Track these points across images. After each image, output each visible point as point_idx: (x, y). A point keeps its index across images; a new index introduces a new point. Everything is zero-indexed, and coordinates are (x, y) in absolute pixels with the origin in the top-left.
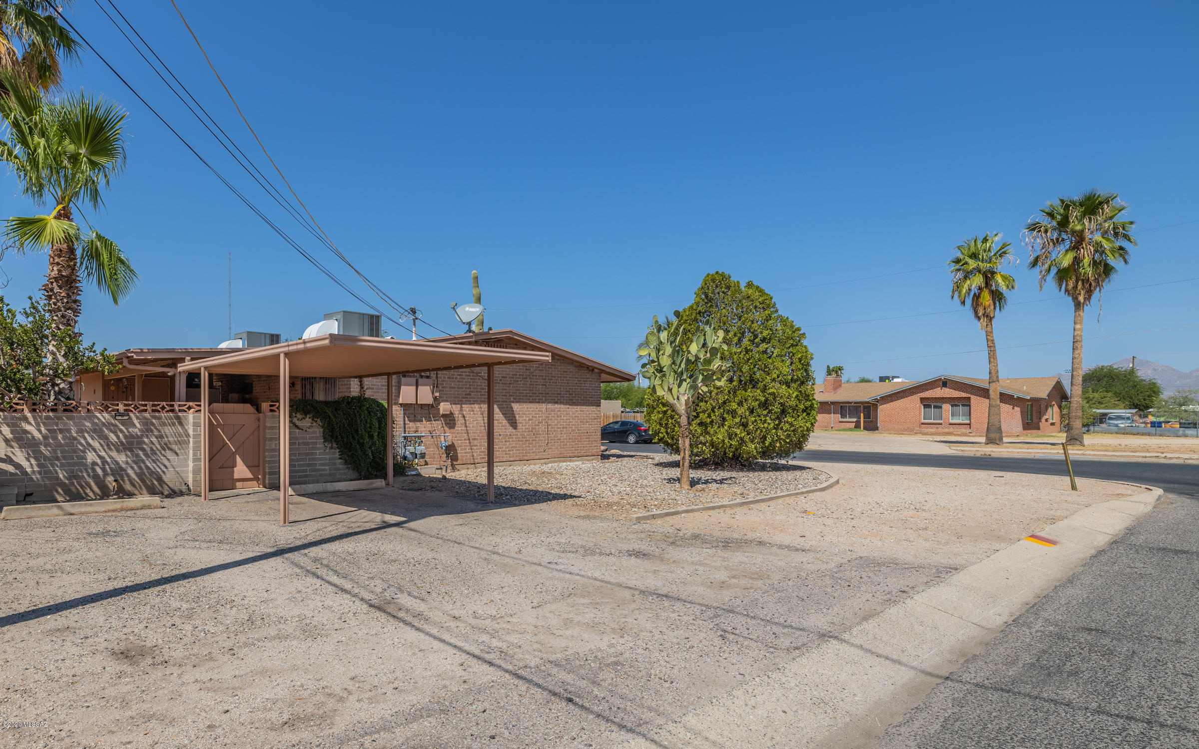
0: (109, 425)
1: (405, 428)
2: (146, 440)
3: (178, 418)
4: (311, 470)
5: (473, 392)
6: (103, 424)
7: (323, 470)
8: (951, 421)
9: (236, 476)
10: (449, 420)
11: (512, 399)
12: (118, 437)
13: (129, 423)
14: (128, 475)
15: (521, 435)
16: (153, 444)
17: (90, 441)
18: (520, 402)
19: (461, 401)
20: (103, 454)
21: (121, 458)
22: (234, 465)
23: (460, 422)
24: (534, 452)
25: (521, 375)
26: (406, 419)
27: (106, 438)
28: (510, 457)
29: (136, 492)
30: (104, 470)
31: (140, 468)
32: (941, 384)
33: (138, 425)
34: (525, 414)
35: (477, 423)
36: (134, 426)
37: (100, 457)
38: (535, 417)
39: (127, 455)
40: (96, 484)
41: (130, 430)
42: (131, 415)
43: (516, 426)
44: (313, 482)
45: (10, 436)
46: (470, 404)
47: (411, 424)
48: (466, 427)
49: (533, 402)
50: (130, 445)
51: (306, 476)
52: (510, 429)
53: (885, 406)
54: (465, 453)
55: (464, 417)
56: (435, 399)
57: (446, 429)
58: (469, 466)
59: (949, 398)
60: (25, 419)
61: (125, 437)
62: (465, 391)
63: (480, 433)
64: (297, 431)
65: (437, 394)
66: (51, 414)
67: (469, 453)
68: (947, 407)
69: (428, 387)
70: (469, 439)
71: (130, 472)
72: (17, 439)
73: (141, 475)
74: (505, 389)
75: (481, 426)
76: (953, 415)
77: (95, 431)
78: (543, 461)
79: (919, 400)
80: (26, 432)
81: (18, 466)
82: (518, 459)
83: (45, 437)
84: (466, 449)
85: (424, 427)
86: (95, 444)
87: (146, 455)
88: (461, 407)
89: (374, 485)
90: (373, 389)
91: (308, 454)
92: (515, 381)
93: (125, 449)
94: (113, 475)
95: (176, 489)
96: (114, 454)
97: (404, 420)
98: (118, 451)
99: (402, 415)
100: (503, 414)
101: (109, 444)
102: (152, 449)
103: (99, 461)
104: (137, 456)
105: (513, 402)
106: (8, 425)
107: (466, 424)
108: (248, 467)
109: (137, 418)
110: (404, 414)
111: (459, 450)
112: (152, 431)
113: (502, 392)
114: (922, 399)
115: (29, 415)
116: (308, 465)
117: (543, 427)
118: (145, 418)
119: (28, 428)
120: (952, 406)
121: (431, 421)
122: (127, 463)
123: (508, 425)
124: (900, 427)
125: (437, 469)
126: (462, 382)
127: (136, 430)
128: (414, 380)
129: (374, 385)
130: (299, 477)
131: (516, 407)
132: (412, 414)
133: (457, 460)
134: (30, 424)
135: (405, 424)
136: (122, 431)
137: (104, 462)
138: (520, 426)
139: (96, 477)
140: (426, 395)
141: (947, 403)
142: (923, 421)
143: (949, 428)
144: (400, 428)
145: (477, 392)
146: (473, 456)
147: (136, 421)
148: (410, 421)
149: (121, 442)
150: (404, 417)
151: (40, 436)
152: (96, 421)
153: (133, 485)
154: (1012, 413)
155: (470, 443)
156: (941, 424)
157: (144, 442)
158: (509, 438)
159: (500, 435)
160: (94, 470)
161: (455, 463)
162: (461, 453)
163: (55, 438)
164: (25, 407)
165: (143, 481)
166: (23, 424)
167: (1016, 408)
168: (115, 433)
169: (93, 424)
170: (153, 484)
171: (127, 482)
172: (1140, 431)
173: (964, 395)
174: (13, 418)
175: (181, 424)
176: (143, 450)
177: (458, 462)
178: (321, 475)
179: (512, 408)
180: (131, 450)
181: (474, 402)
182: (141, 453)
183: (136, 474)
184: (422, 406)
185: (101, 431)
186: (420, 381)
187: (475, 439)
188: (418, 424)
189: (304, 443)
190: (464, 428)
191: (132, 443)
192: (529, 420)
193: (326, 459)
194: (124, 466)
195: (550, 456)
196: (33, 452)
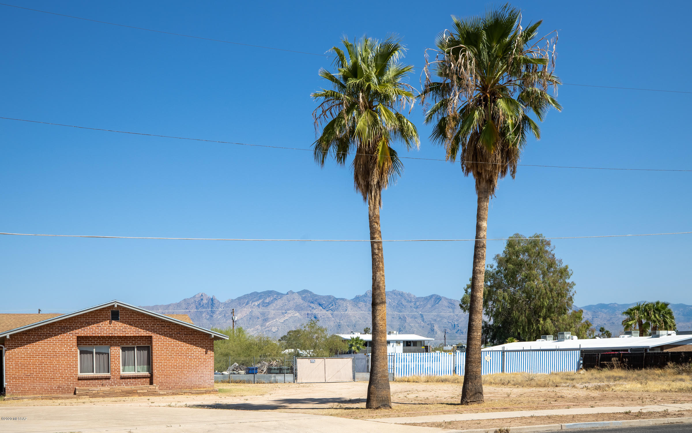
8: (122, 373)
32: (110, 314)
53: (16, 350)
59: (119, 337)
68: (116, 352)
76: (124, 365)
79: (75, 340)
114: (81, 340)
120: (124, 349)
124: (45, 386)
141: (116, 345)
142: (80, 375)
143: (120, 384)
154: (205, 359)
156: (108, 378)
167: (209, 352)
172: (241, 379)
173: (143, 333)
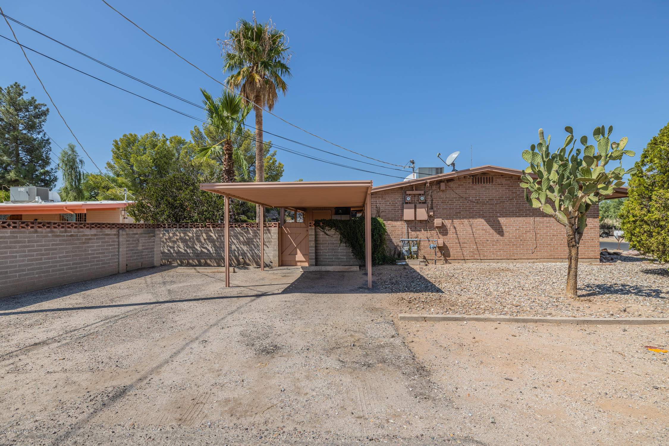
0: (240, 233)
1: (408, 235)
2: (255, 240)
3: (268, 230)
4: (335, 258)
5: (462, 211)
6: (238, 233)
7: (342, 259)
9: (297, 260)
10: (443, 230)
11: (498, 215)
12: (244, 239)
13: (247, 232)
14: (248, 256)
15: (508, 241)
16: (258, 242)
17: (233, 240)
18: (507, 217)
19: (452, 217)
20: (238, 246)
21: (245, 248)
22: (296, 254)
23: (451, 231)
24: (521, 254)
25: (508, 197)
26: (409, 230)
27: (239, 239)
28: (497, 256)
29: (251, 264)
30: (238, 253)
31: (252, 253)
33: (251, 233)
34: (511, 225)
35: (466, 232)
36: (250, 234)
37: (237, 248)
38: (522, 228)
39: (247, 247)
40: (235, 259)
41: (248, 235)
42: (249, 229)
43: (503, 234)
44: (337, 265)
45: (206, 238)
46: (460, 219)
47: (413, 233)
48: (457, 234)
49: (520, 217)
50: (248, 242)
51: (333, 261)
52: (497, 237)
54: (457, 252)
55: (455, 228)
56: (430, 216)
57: (440, 236)
58: (460, 261)
60: (211, 231)
61: (247, 239)
62: (455, 211)
63: (469, 239)
64: (327, 236)
65: (431, 214)
66: (219, 229)
67: (459, 252)
69: (424, 209)
70: (459, 243)
71: (249, 255)
72: (208, 239)
73: (252, 256)
74: (492, 208)
75: (470, 234)
77: (235, 236)
78: (532, 261)
80: (211, 236)
81: (208, 250)
82: (505, 258)
83: (217, 239)
84: (457, 250)
85: (422, 235)
86: (235, 241)
87: (255, 247)
88: (452, 221)
89: (352, 270)
90: (385, 212)
91: (333, 249)
92: (502, 202)
93: (246, 244)
94: (242, 256)
95: (267, 264)
96: (242, 246)
97: (408, 231)
98: (244, 245)
99: (406, 228)
100: (490, 226)
101: (240, 242)
102: (257, 245)
103: (236, 249)
104: (251, 247)
105: (500, 217)
106: (205, 233)
107: (456, 232)
108: (303, 255)
109: (251, 230)
110: (408, 226)
111: (451, 250)
112: (257, 236)
113: (489, 210)
115: (212, 229)
116: (333, 255)
117: (530, 235)
118: (255, 230)
119: (212, 234)
121: (427, 231)
122: (247, 250)
123: (495, 233)
125: (421, 262)
126: (453, 204)
127: (251, 236)
128: (413, 205)
129: (387, 210)
130: (329, 261)
131: (502, 220)
132: (413, 226)
133: (449, 256)
134: (212, 233)
135: (408, 233)
136: (245, 236)
137: (238, 250)
138: (506, 234)
139: (235, 256)
140: (422, 214)
144: (404, 235)
145: (466, 211)
146: (463, 254)
147: (251, 232)
148: (412, 231)
149: (245, 241)
150: (408, 229)
151: (215, 238)
152: (235, 231)
153: (249, 260)
155: (460, 245)
157: (254, 241)
158: (496, 243)
159: (488, 241)
160: (235, 253)
161: (447, 258)
162: (452, 252)
163: (221, 239)
164: (210, 226)
165: (254, 259)
166: (210, 233)
168: (242, 237)
169: (234, 233)
170: (258, 261)
171: (247, 259)
174: (207, 230)
175: (270, 233)
176: (254, 245)
177: (451, 258)
178: (342, 262)
179: (499, 221)
180: (249, 245)
181: (464, 218)
182: (253, 246)
183: (251, 255)
184: (421, 221)
185: (237, 236)
186: (418, 205)
187: (464, 243)
188: (418, 233)
189: (331, 244)
190: (455, 235)
191: (249, 242)
192: (516, 230)
193: (344, 252)
194: (246, 252)
195: (539, 257)
196: (213, 244)
